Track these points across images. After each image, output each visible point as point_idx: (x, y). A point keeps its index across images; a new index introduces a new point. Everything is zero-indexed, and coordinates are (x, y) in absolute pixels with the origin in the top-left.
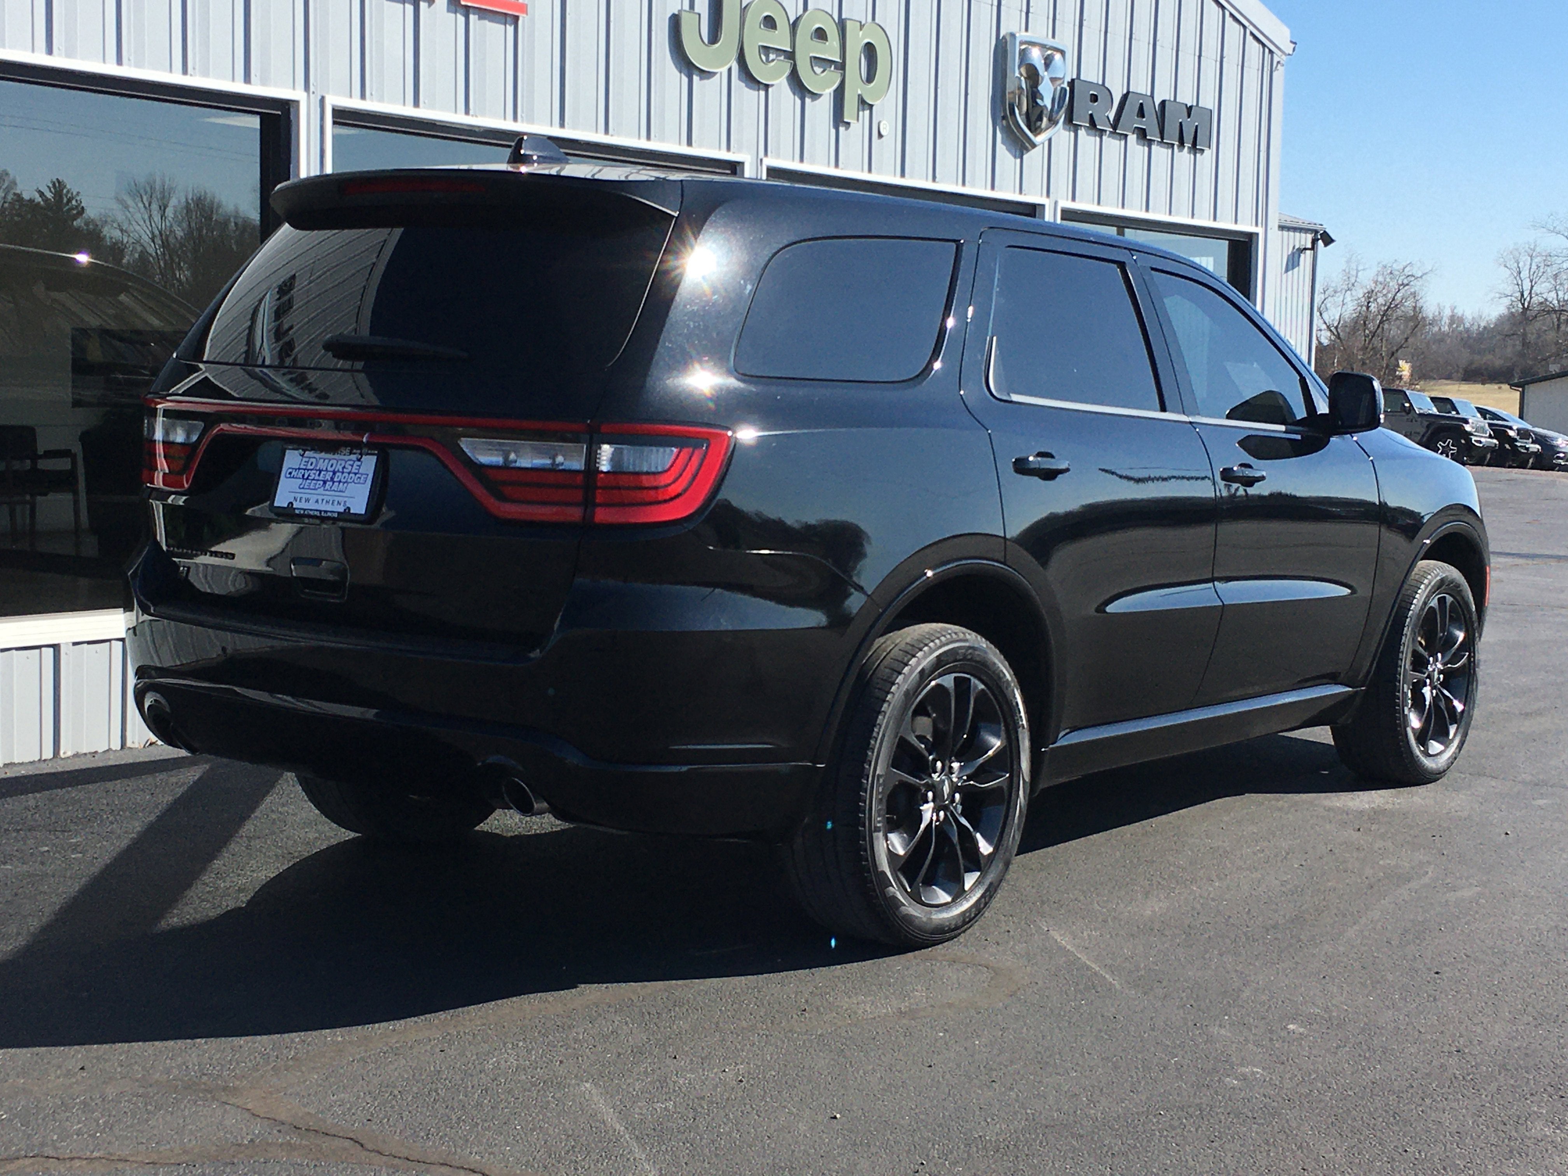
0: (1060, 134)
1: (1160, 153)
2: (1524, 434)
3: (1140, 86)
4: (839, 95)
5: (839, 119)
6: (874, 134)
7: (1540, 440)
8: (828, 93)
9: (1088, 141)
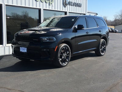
0: (68, 6)
1: (77, 7)
2: (114, 30)
3: (75, 2)
4: (49, 3)
5: (49, 5)
6: (52, 6)
7: (115, 30)
8: (48, 3)
9: (71, 6)
